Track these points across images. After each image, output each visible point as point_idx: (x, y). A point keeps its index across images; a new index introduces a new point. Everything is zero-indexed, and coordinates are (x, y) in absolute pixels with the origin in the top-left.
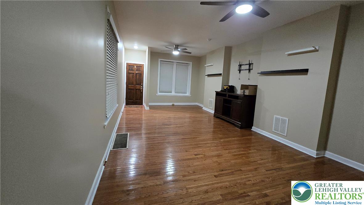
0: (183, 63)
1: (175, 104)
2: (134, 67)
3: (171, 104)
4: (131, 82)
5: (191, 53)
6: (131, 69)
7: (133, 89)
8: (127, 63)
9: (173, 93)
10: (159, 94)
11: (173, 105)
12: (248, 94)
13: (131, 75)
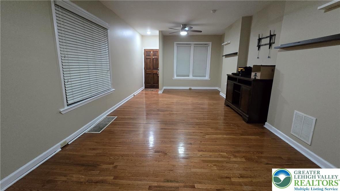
0: (201, 44)
1: (193, 88)
2: (151, 53)
3: (188, 88)
4: (149, 67)
5: (201, 32)
6: (148, 55)
7: (151, 74)
8: (144, 49)
9: (191, 77)
10: (175, 77)
11: (190, 89)
12: (259, 79)
13: (148, 61)
